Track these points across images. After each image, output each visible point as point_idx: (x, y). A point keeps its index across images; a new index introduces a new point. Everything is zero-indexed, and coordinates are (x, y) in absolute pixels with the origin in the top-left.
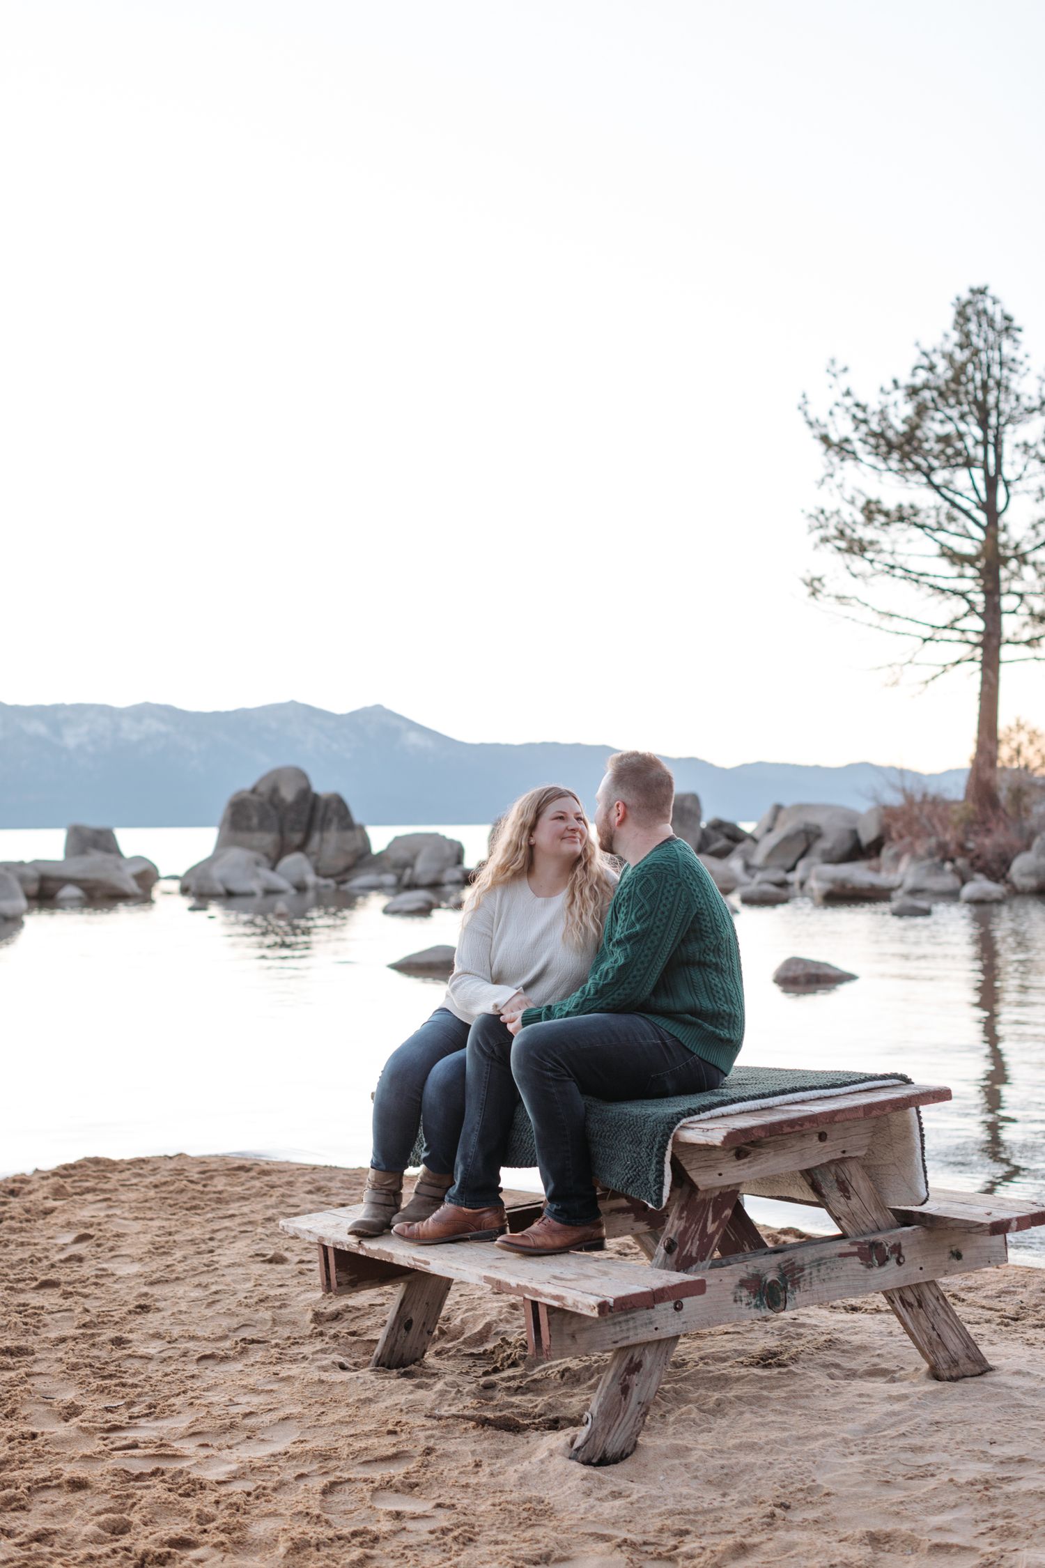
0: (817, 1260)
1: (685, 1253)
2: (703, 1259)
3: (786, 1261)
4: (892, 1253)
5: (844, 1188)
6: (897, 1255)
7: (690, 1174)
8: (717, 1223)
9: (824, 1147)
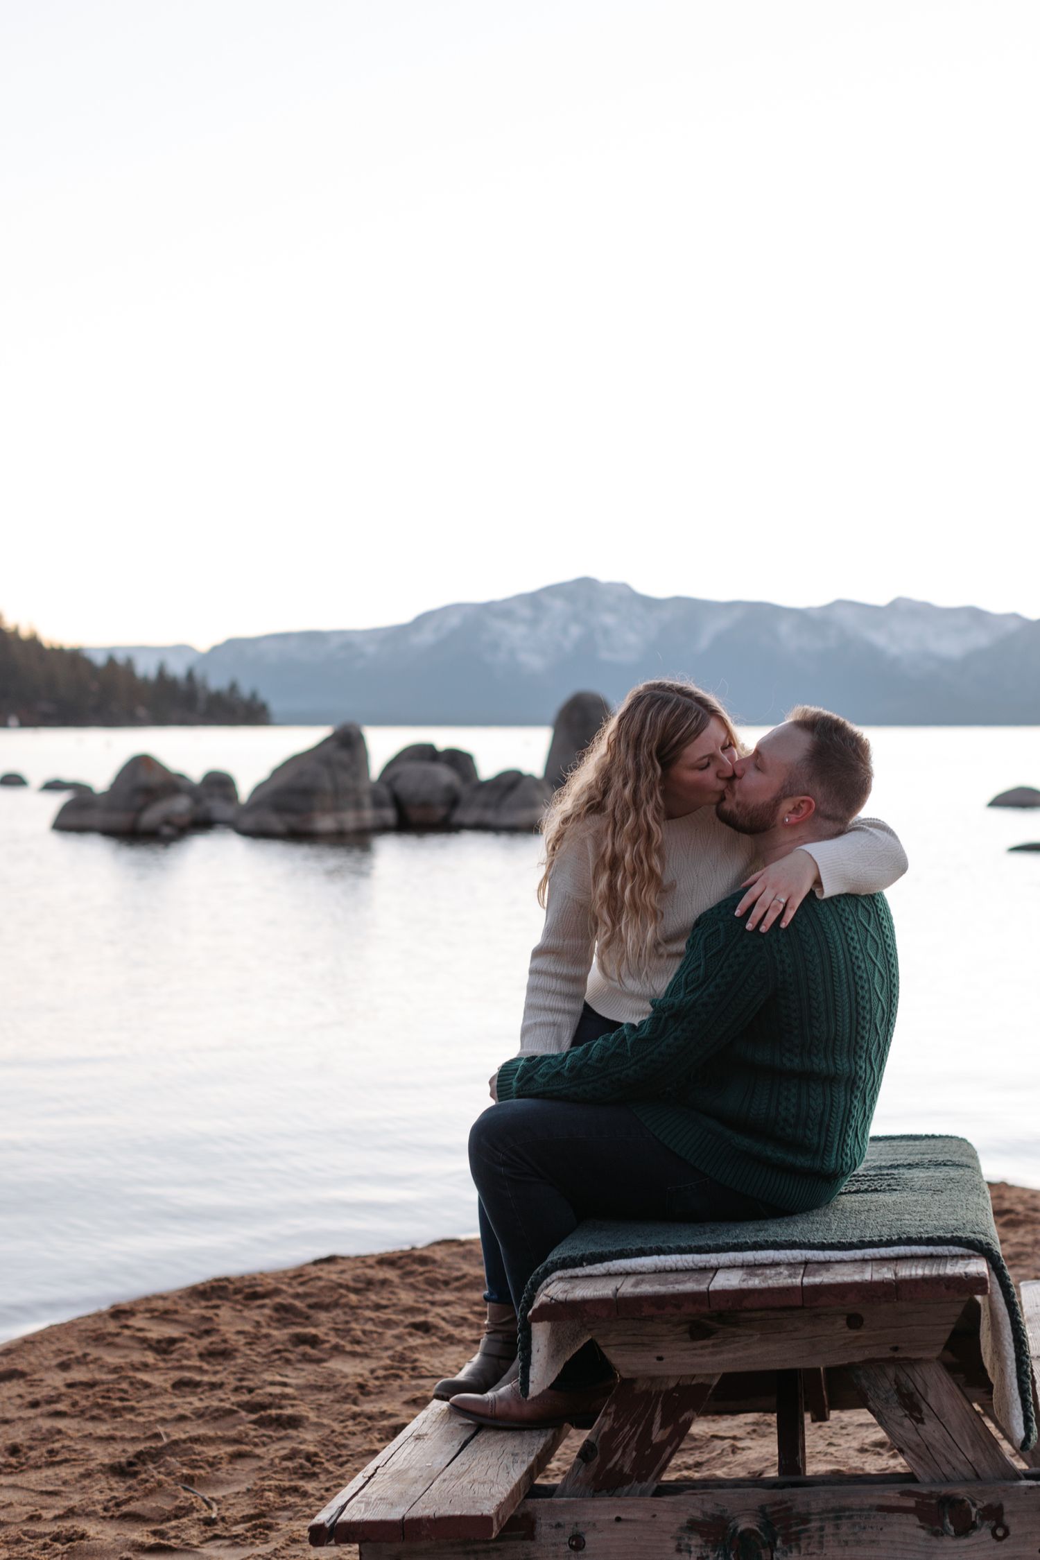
0: (833, 1510)
1: (611, 1465)
2: (642, 1479)
3: (775, 1504)
4: (983, 1518)
5: (912, 1405)
6: (994, 1523)
7: (605, 1351)
8: (669, 1430)
9: (857, 1337)
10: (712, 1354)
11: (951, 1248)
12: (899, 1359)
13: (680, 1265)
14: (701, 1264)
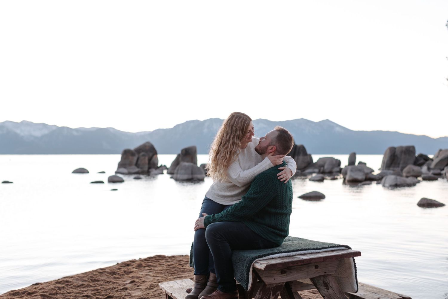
5: (326, 286)
7: (262, 278)
8: (274, 296)
9: (317, 271)
10: (286, 277)
11: (342, 247)
12: (326, 275)
13: (285, 256)
14: (289, 255)
